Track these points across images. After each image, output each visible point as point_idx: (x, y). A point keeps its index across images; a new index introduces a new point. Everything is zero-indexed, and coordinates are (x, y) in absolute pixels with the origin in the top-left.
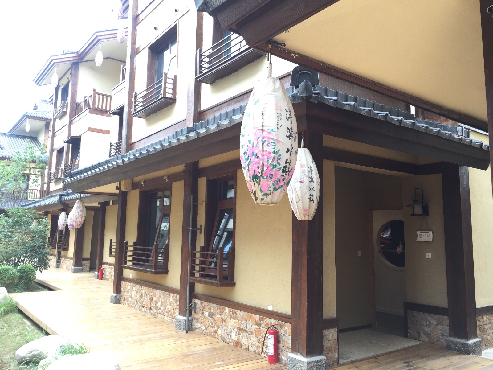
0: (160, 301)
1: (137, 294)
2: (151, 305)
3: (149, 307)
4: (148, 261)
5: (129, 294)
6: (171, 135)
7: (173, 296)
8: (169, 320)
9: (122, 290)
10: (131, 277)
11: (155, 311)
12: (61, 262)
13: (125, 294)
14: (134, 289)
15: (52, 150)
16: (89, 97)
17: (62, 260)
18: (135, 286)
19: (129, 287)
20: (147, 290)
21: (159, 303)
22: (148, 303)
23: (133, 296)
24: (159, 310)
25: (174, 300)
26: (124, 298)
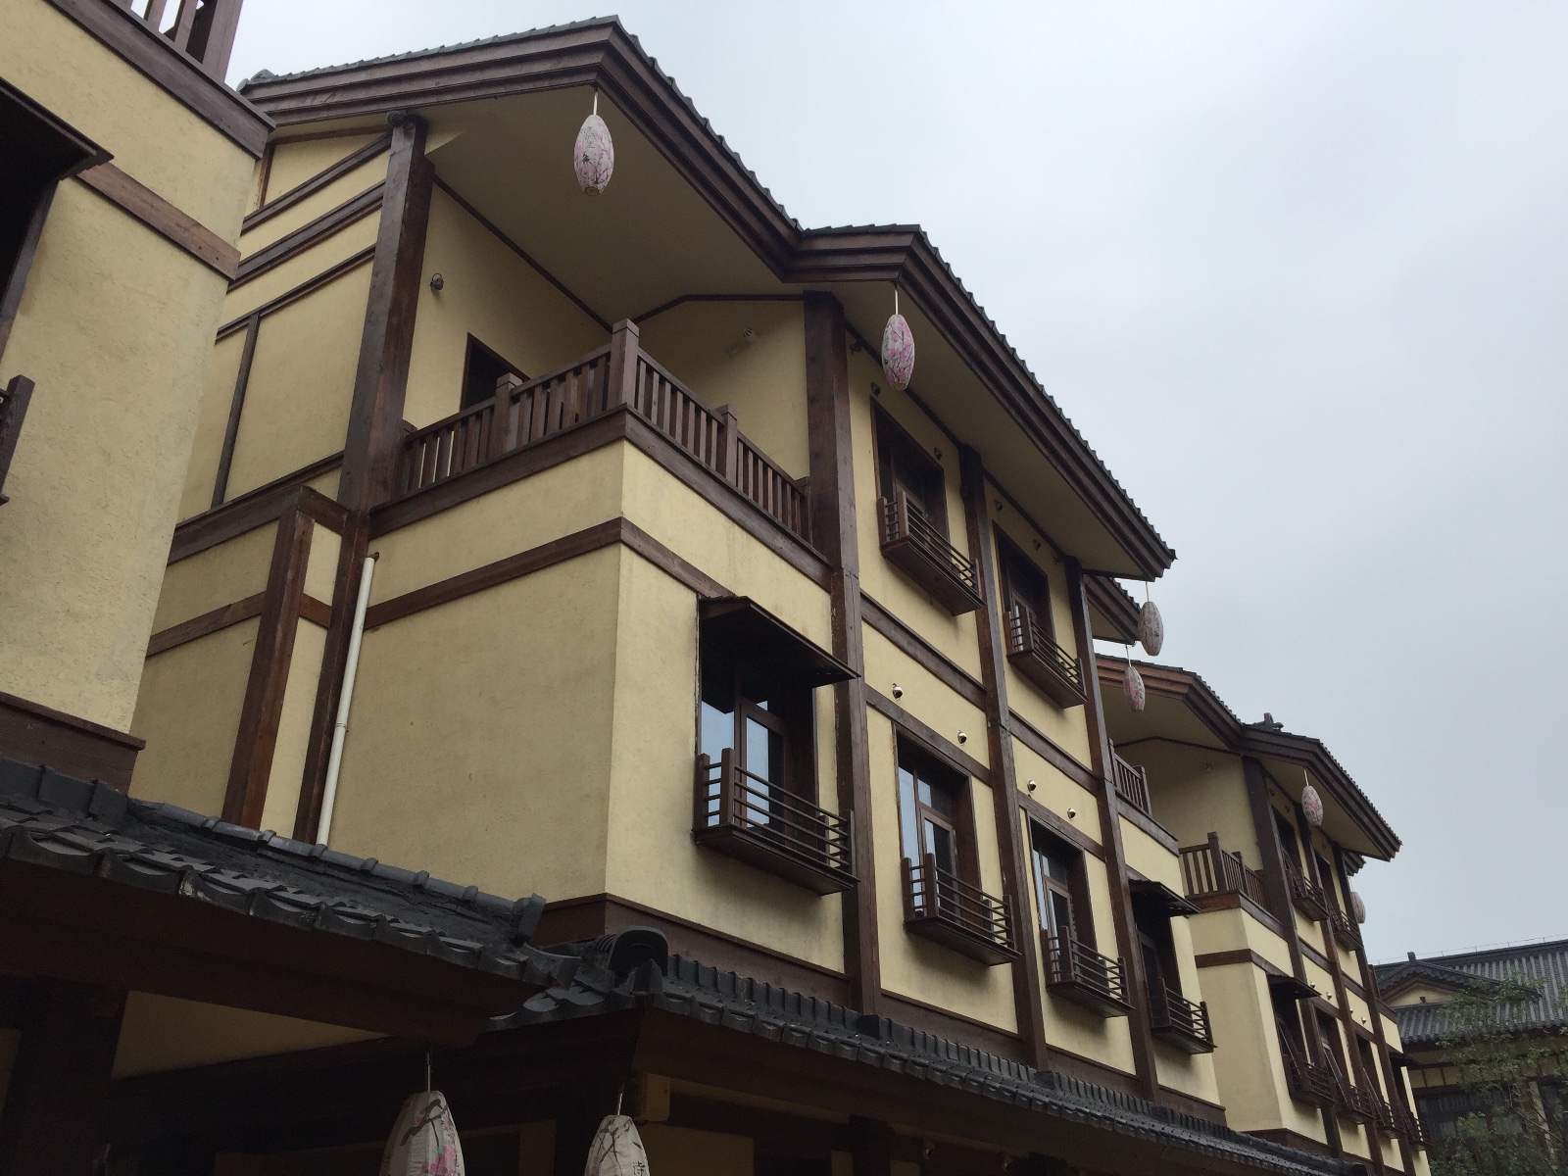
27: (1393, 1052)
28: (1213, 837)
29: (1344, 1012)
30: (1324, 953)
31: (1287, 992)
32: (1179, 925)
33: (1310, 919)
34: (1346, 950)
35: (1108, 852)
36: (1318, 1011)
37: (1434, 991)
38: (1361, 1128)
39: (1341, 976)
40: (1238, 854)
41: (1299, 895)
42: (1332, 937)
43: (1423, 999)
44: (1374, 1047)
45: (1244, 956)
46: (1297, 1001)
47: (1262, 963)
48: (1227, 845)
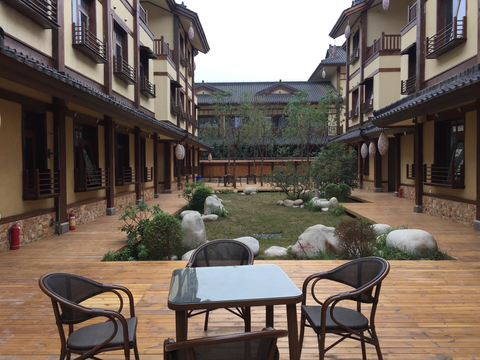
0: (458, 210)
1: (437, 205)
2: (450, 213)
3: (449, 215)
4: (445, 179)
5: (430, 206)
6: (463, 72)
7: (470, 206)
8: (467, 225)
9: (423, 203)
10: (430, 192)
11: (454, 218)
12: (364, 184)
13: (427, 206)
14: (434, 201)
15: (348, 92)
16: (378, 41)
17: (364, 182)
18: (435, 199)
19: (430, 200)
20: (446, 202)
21: (458, 212)
22: (447, 212)
23: (433, 207)
24: (458, 217)
25: (472, 209)
26: (425, 209)
27: (195, 105)
28: (162, 37)
29: (186, 93)
30: (185, 76)
31: (175, 85)
32: (151, 61)
33: (183, 67)
34: (190, 76)
35: (135, 35)
36: (180, 91)
37: (206, 91)
38: (185, 122)
39: (188, 83)
40: (168, 44)
41: (182, 59)
42: (187, 73)
43: (203, 93)
44: (191, 103)
45: (165, 74)
46: (176, 88)
47: (170, 77)
48: (166, 41)
